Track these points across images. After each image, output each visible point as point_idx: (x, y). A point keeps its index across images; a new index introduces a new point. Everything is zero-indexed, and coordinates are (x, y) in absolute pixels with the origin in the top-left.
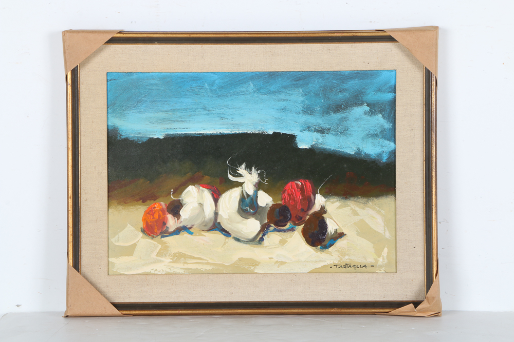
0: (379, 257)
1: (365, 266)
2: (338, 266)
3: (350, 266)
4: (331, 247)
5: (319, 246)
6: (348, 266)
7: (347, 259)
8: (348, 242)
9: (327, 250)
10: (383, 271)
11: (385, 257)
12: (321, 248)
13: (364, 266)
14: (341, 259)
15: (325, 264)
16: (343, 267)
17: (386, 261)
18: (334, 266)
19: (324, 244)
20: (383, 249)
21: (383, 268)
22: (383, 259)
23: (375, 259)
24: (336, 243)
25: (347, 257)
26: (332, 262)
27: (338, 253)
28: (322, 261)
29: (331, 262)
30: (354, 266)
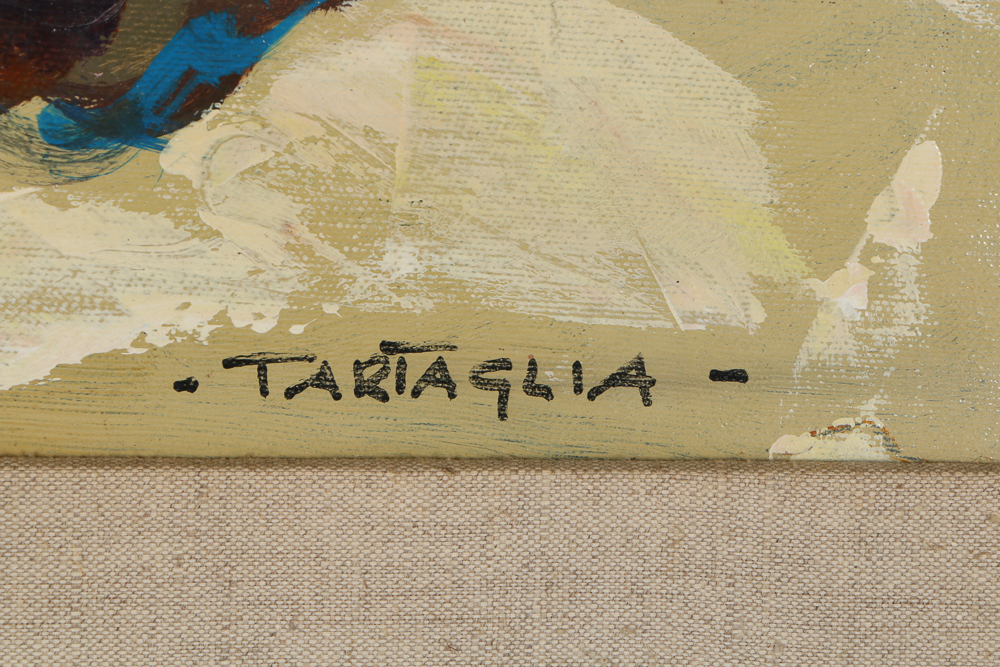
0: (826, 263)
1: (634, 376)
2: (281, 377)
3: (439, 376)
4: (187, 115)
5: (32, 109)
6: (417, 366)
7: (398, 288)
8: (432, 64)
9: (135, 160)
10: (859, 446)
11: (906, 269)
12: (51, 133)
13: (613, 381)
14: (330, 283)
15: (111, 336)
16: (345, 380)
17: (910, 314)
18: (229, 364)
19: (92, 71)
20: (891, 159)
21: (869, 408)
22: (880, 287)
23: (766, 289)
24: (264, 67)
25: (402, 259)
26: (197, 320)
27: (281, 206)
28: (70, 305)
29: (188, 322)
30: (491, 375)
